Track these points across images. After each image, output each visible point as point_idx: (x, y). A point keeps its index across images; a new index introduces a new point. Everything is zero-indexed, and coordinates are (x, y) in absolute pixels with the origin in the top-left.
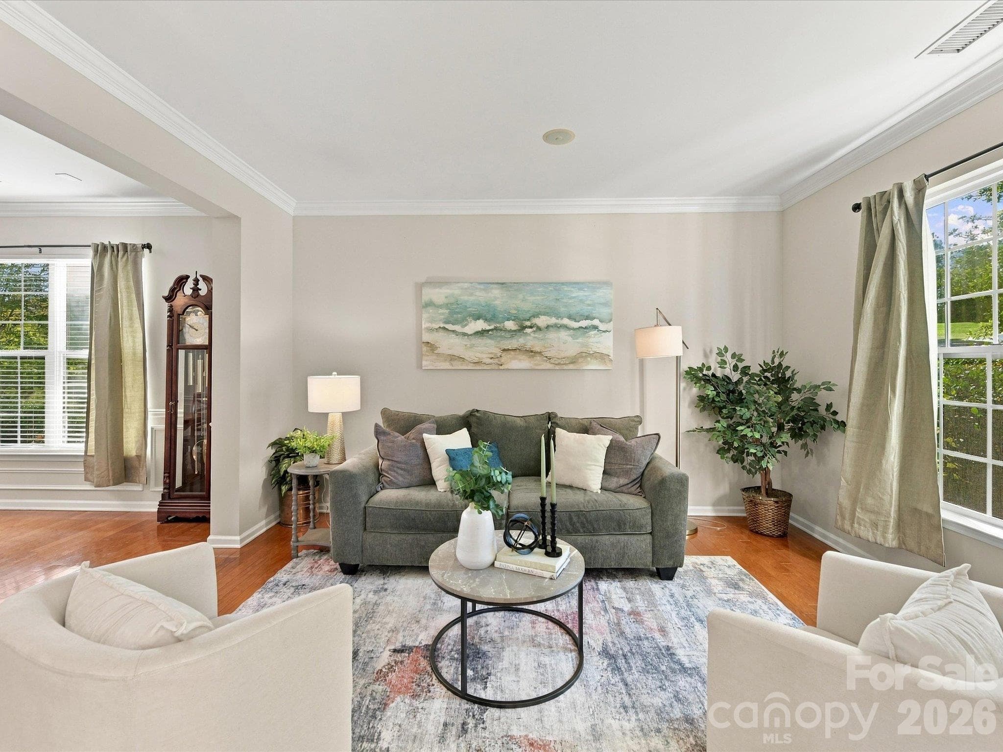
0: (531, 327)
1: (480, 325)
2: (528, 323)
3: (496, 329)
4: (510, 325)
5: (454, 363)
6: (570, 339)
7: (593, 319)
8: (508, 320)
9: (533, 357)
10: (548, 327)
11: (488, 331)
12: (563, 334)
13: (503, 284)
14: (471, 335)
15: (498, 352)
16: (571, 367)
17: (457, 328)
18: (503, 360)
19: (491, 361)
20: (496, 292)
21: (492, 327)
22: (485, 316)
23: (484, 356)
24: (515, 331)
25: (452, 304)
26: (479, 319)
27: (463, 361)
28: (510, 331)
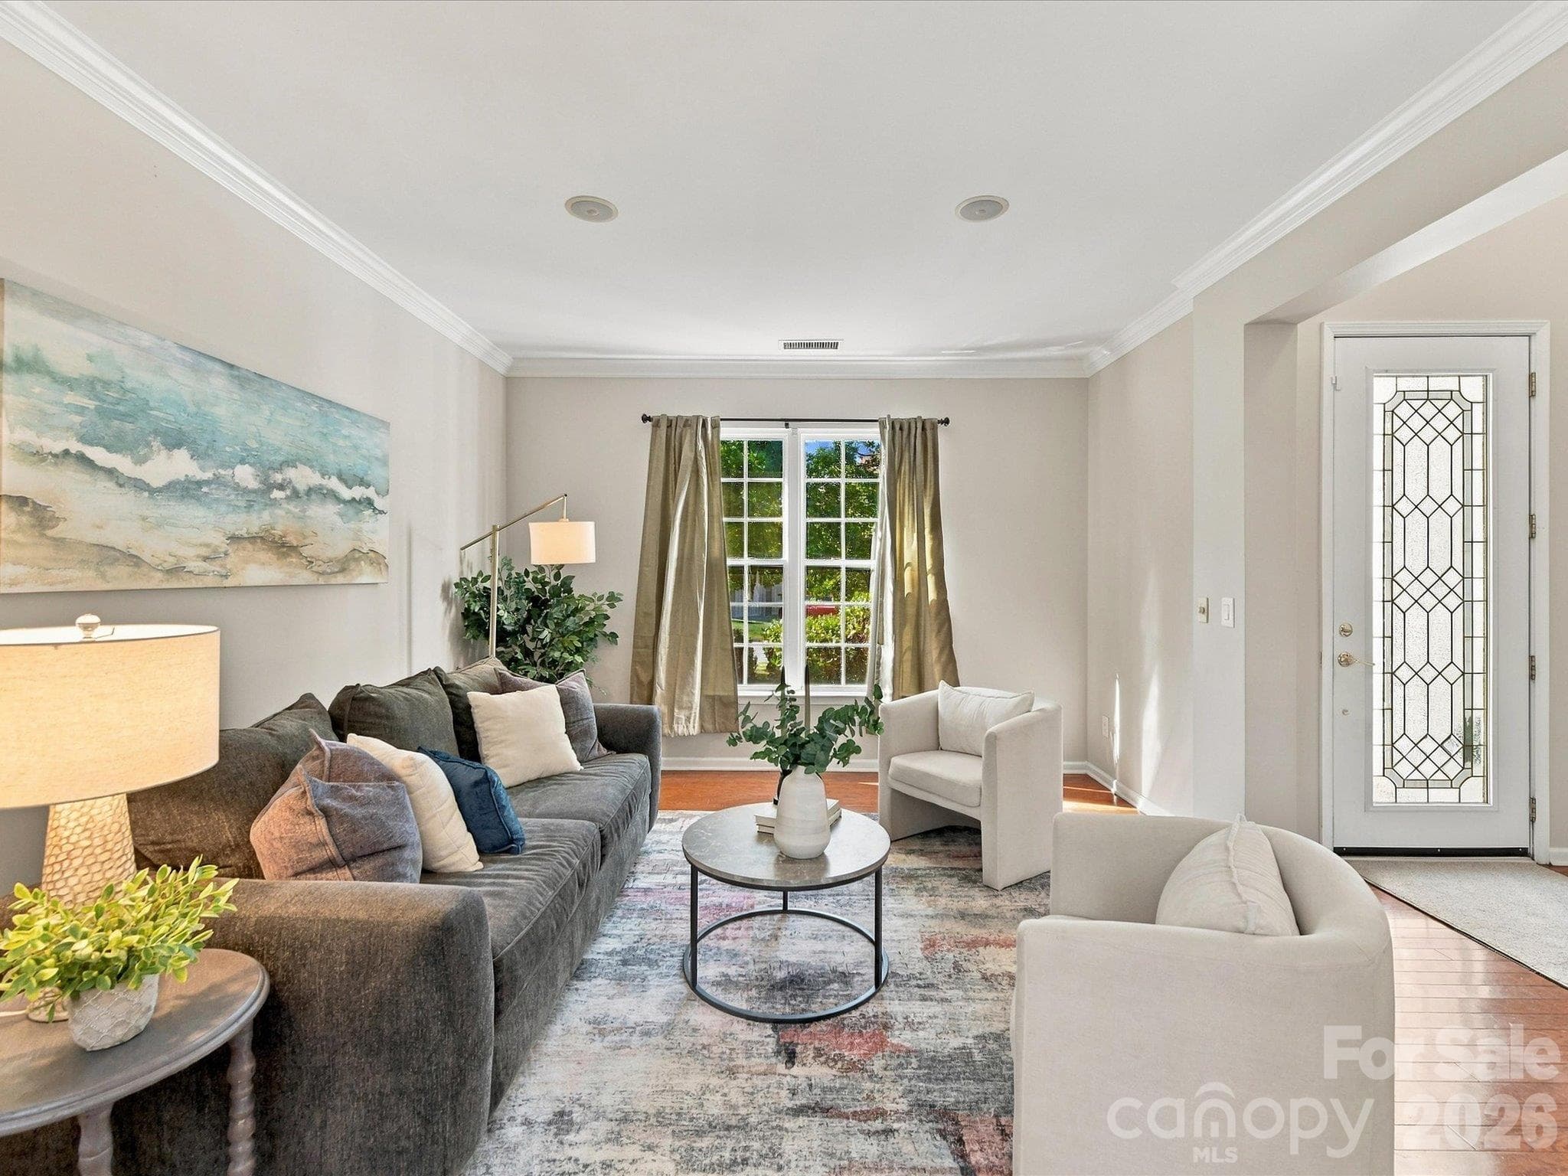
0: (281, 487)
1: (180, 465)
2: (278, 478)
3: (217, 480)
4: (245, 475)
5: (111, 572)
6: (338, 520)
7: (368, 486)
8: (242, 462)
9: (285, 555)
10: (310, 491)
11: (199, 484)
12: (331, 509)
13: (232, 366)
14: (159, 490)
15: (218, 540)
16: (340, 579)
17: (122, 463)
18: (231, 561)
19: (205, 565)
20: (219, 383)
21: (208, 475)
22: (194, 442)
23: (191, 552)
24: (254, 491)
25: (107, 384)
26: (179, 446)
27: (137, 565)
28: (246, 491)
